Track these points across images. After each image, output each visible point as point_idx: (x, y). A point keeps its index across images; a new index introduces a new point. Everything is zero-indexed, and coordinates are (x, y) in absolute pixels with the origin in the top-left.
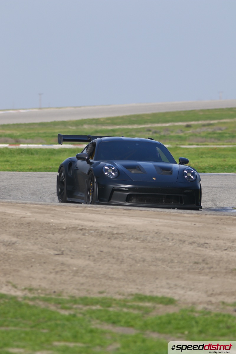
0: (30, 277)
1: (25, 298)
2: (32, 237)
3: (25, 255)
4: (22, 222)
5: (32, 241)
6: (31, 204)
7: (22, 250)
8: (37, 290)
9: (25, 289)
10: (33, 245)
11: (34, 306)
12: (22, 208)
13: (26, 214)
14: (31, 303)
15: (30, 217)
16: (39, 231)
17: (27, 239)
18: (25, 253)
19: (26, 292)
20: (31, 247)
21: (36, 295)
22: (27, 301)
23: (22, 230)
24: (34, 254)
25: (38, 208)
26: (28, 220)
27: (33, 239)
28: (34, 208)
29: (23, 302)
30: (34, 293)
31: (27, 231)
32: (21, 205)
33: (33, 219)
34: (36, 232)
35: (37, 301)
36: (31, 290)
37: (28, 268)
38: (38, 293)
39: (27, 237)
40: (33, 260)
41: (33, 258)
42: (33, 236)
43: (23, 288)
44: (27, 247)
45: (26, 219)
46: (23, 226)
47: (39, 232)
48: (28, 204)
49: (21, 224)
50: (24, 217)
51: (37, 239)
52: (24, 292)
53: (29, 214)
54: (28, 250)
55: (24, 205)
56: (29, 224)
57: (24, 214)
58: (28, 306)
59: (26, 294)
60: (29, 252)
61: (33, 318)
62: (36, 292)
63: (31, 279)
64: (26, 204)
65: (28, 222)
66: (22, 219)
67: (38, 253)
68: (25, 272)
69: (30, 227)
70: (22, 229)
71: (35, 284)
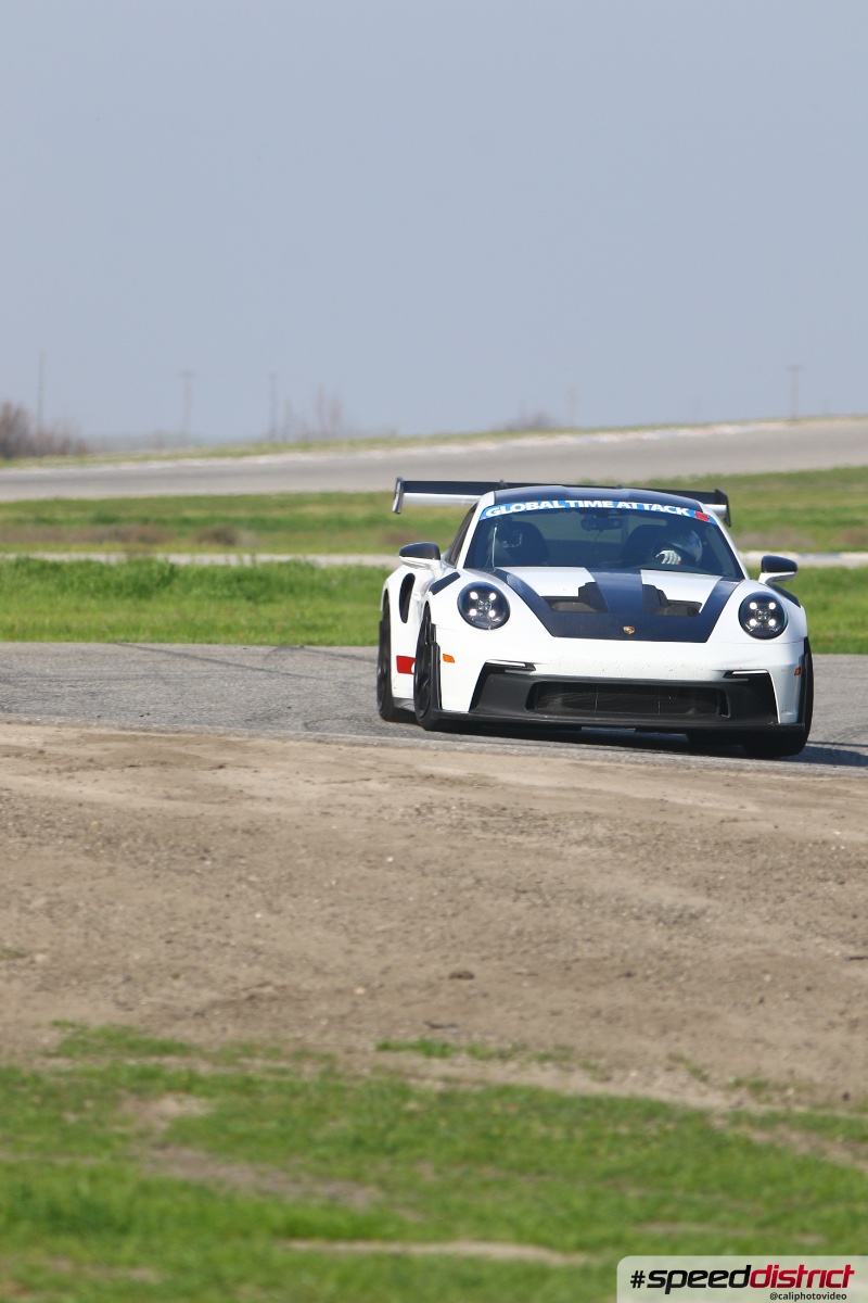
0: (757, 1041)
1: (737, 1118)
2: (763, 894)
3: (738, 958)
4: (726, 839)
5: (763, 910)
6: (759, 771)
7: (727, 939)
8: (782, 1088)
9: (738, 1084)
10: (768, 922)
11: (771, 1148)
12: (728, 785)
13: (742, 807)
14: (759, 1137)
15: (754, 820)
16: (789, 870)
17: (744, 900)
18: (739, 951)
19: (743, 1093)
20: (760, 931)
21: (780, 1109)
22: (744, 1130)
23: (725, 867)
24: (772, 955)
25: (787, 787)
26: (747, 829)
27: (766, 900)
28: (769, 785)
29: (730, 1133)
30: (769, 1100)
31: (745, 869)
32: (725, 773)
33: (767, 827)
34: (776, 876)
35: (782, 1129)
36: (758, 1088)
37: (748, 1007)
38: (785, 1101)
39: (744, 893)
40: (767, 978)
41: (766, 972)
42: (766, 890)
43: (731, 1080)
44: (746, 931)
45: (739, 825)
46: (729, 853)
47: (788, 874)
48: (748, 772)
49: (722, 842)
50: (735, 820)
51: (783, 900)
52: (735, 1098)
53: (752, 809)
54: (747, 940)
55: (732, 774)
56: (752, 845)
57: (736, 807)
58: (749, 1148)
59: (740, 1103)
60: (750, 946)
61: (767, 1191)
62: (776, 1097)
63: (759, 1047)
64: (740, 770)
65: (748, 838)
66: (727, 826)
67: (787, 952)
68: (738, 1023)
69: (754, 857)
70: (728, 862)
71: (773, 1066)
